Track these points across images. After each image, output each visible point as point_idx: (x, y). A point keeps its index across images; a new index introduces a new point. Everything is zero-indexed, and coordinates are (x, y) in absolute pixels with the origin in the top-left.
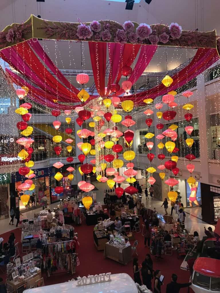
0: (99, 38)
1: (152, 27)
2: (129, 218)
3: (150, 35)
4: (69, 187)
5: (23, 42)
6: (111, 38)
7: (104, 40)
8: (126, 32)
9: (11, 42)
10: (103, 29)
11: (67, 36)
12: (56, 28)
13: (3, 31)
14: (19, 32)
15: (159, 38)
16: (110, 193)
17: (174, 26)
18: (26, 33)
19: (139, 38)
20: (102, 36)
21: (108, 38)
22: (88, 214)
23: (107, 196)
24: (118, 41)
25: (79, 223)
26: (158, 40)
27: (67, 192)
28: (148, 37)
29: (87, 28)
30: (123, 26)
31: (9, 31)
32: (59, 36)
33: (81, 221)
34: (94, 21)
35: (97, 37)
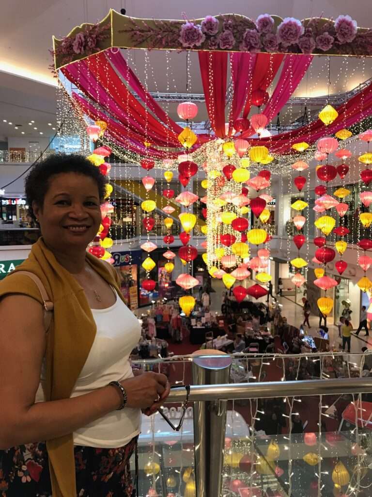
0: (215, 45)
1: (305, 23)
2: (258, 338)
3: (300, 37)
4: (169, 283)
5: (98, 53)
6: (234, 44)
7: (223, 48)
8: (260, 34)
9: (80, 53)
10: (223, 29)
11: (164, 43)
12: (147, 30)
13: (69, 35)
14: (92, 38)
15: (315, 41)
16: (231, 297)
17: (343, 22)
18: (101, 40)
19: (281, 43)
20: (220, 41)
21: (230, 45)
22: (194, 327)
23: (227, 301)
24: (246, 49)
25: (179, 340)
26: (314, 45)
27: (165, 292)
28: (297, 41)
29: (195, 29)
30: (255, 24)
31: (78, 35)
32: (152, 43)
33: (181, 336)
34: (208, 17)
35: (211, 44)
